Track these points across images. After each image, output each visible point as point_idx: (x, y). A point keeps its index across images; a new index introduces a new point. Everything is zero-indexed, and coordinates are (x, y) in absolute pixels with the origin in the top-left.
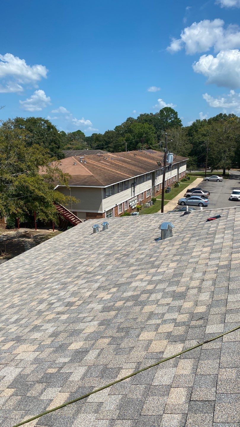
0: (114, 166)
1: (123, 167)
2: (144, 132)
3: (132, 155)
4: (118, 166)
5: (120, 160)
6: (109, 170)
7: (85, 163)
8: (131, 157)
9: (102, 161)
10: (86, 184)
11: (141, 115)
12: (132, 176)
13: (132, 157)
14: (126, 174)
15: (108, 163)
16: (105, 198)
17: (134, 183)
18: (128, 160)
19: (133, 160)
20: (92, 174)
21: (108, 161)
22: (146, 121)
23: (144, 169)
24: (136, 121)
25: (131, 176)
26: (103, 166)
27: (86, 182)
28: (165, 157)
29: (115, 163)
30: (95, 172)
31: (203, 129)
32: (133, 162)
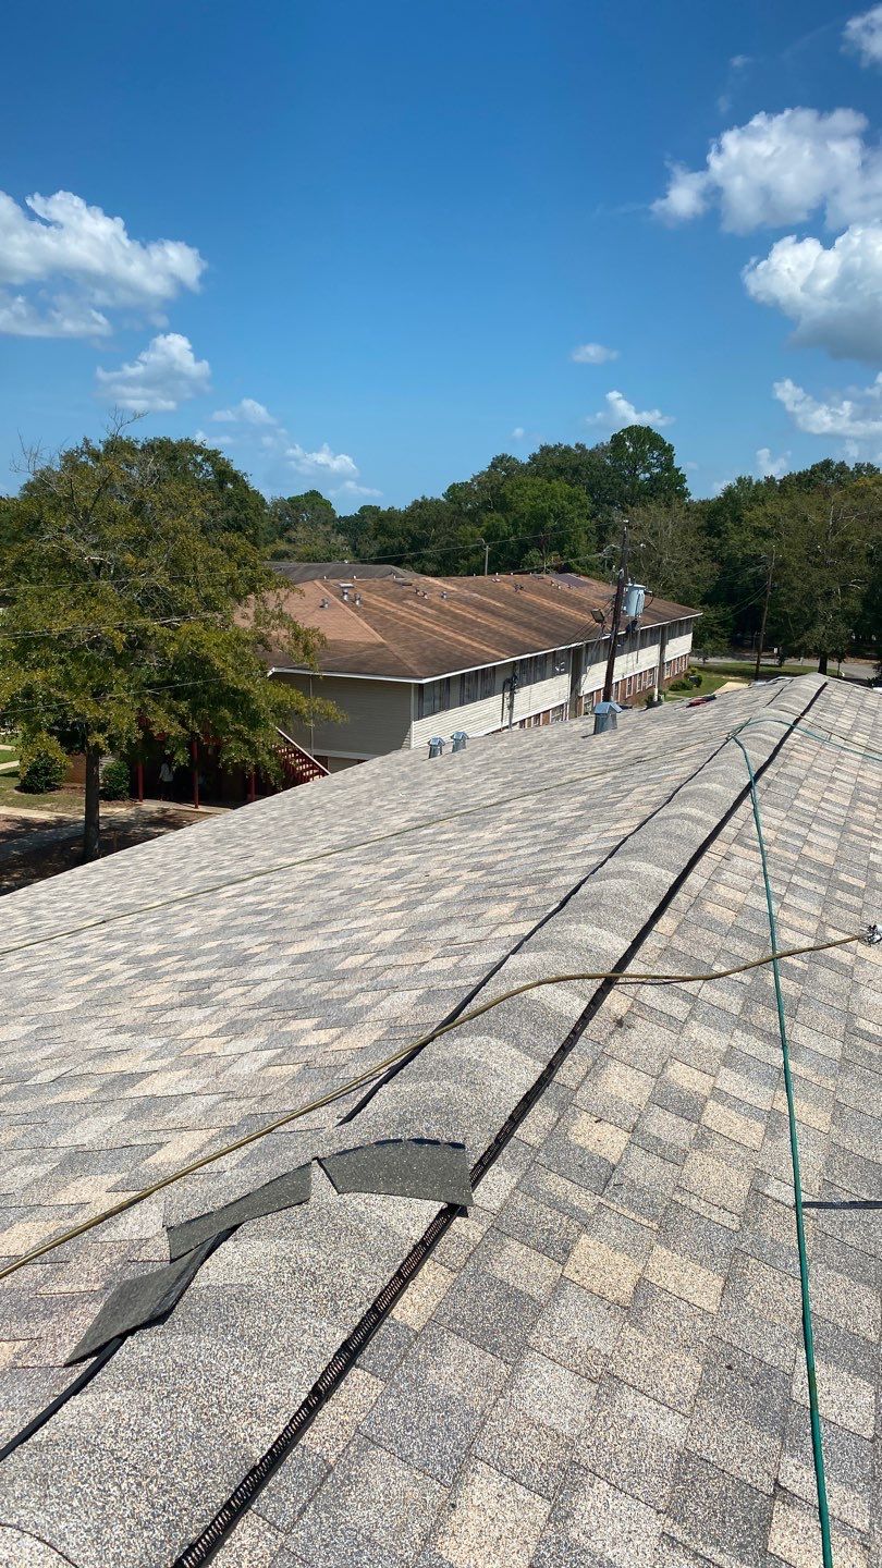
0: (448, 618)
1: (479, 625)
2: (551, 510)
3: (508, 588)
4: (465, 622)
5: (468, 602)
6: (434, 632)
7: (358, 603)
8: (505, 593)
9: (410, 602)
10: (365, 670)
11: (545, 450)
12: (507, 654)
13: (510, 595)
14: (488, 646)
15: (431, 608)
16: (420, 717)
17: (513, 679)
18: (493, 602)
19: (511, 605)
20: (381, 640)
21: (429, 601)
22: (560, 471)
23: (549, 635)
24: (523, 469)
25: (504, 656)
26: (415, 618)
27: (363, 663)
28: (619, 600)
29: (452, 609)
30: (389, 635)
31: (759, 511)
32: (512, 611)
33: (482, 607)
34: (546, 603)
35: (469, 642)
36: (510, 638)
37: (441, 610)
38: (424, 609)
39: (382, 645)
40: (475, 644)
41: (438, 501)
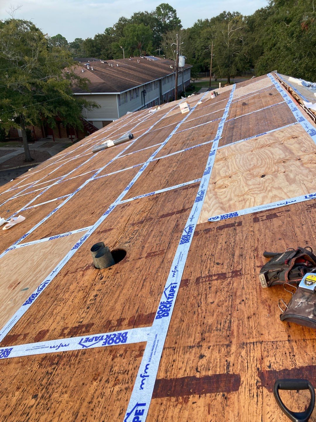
0: (121, 73)
1: (131, 74)
4: (126, 73)
5: (125, 67)
6: (118, 77)
7: (92, 69)
12: (141, 83)
14: (135, 81)
16: (120, 105)
17: (144, 91)
18: (132, 67)
23: (152, 76)
24: (129, 21)
26: (112, 74)
30: (105, 79)
32: (139, 69)
33: (130, 69)
34: (148, 66)
35: (129, 80)
36: (141, 78)
37: (118, 70)
38: (113, 70)
39: (104, 83)
40: (131, 80)
41: (103, 34)
